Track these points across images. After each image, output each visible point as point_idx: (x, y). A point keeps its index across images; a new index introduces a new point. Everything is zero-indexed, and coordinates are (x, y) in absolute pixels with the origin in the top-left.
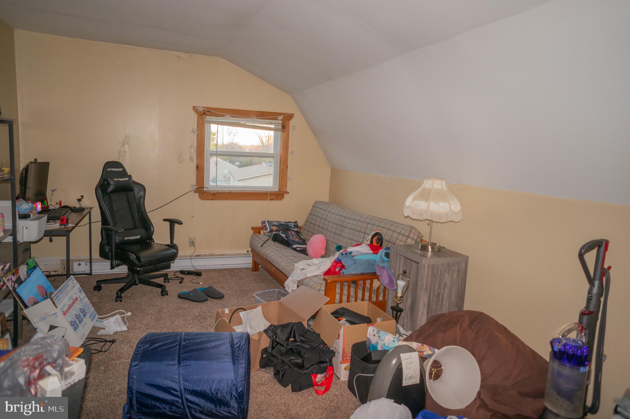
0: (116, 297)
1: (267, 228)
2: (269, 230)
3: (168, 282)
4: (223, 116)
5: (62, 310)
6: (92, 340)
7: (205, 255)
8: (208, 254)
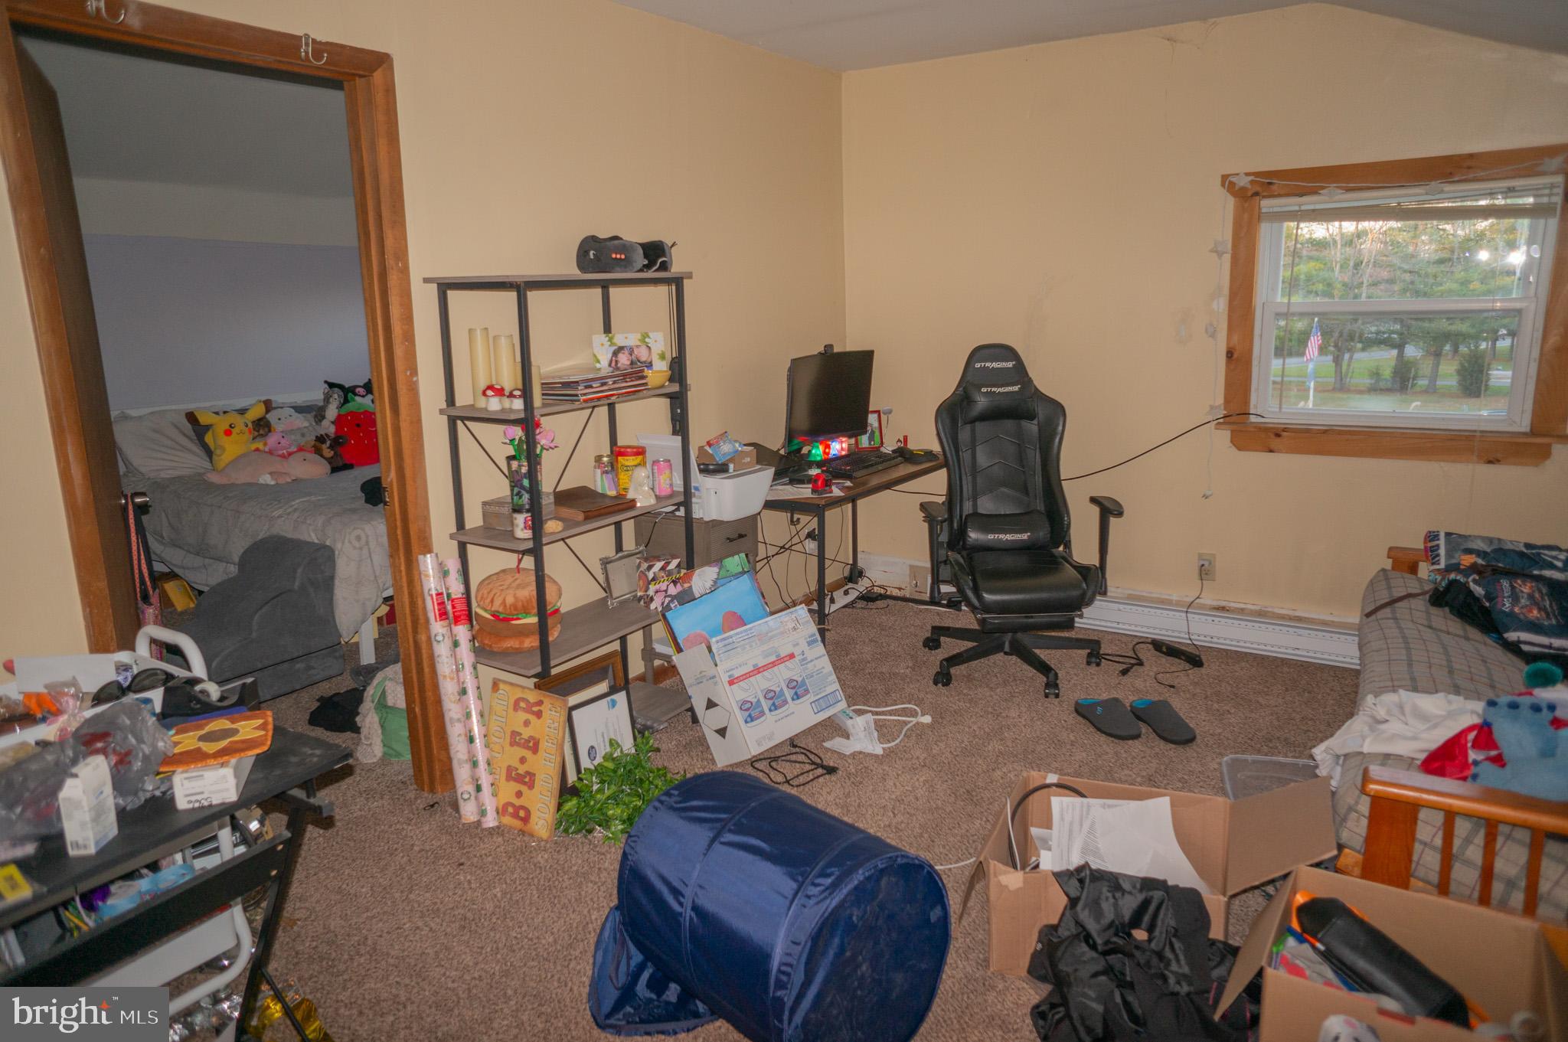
0: (938, 672)
1: (1438, 555)
2: (1442, 565)
3: (1098, 665)
4: (1314, 192)
5: (729, 674)
6: (802, 753)
7: (1242, 611)
8: (1251, 610)
